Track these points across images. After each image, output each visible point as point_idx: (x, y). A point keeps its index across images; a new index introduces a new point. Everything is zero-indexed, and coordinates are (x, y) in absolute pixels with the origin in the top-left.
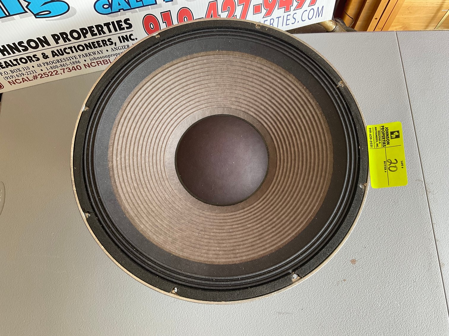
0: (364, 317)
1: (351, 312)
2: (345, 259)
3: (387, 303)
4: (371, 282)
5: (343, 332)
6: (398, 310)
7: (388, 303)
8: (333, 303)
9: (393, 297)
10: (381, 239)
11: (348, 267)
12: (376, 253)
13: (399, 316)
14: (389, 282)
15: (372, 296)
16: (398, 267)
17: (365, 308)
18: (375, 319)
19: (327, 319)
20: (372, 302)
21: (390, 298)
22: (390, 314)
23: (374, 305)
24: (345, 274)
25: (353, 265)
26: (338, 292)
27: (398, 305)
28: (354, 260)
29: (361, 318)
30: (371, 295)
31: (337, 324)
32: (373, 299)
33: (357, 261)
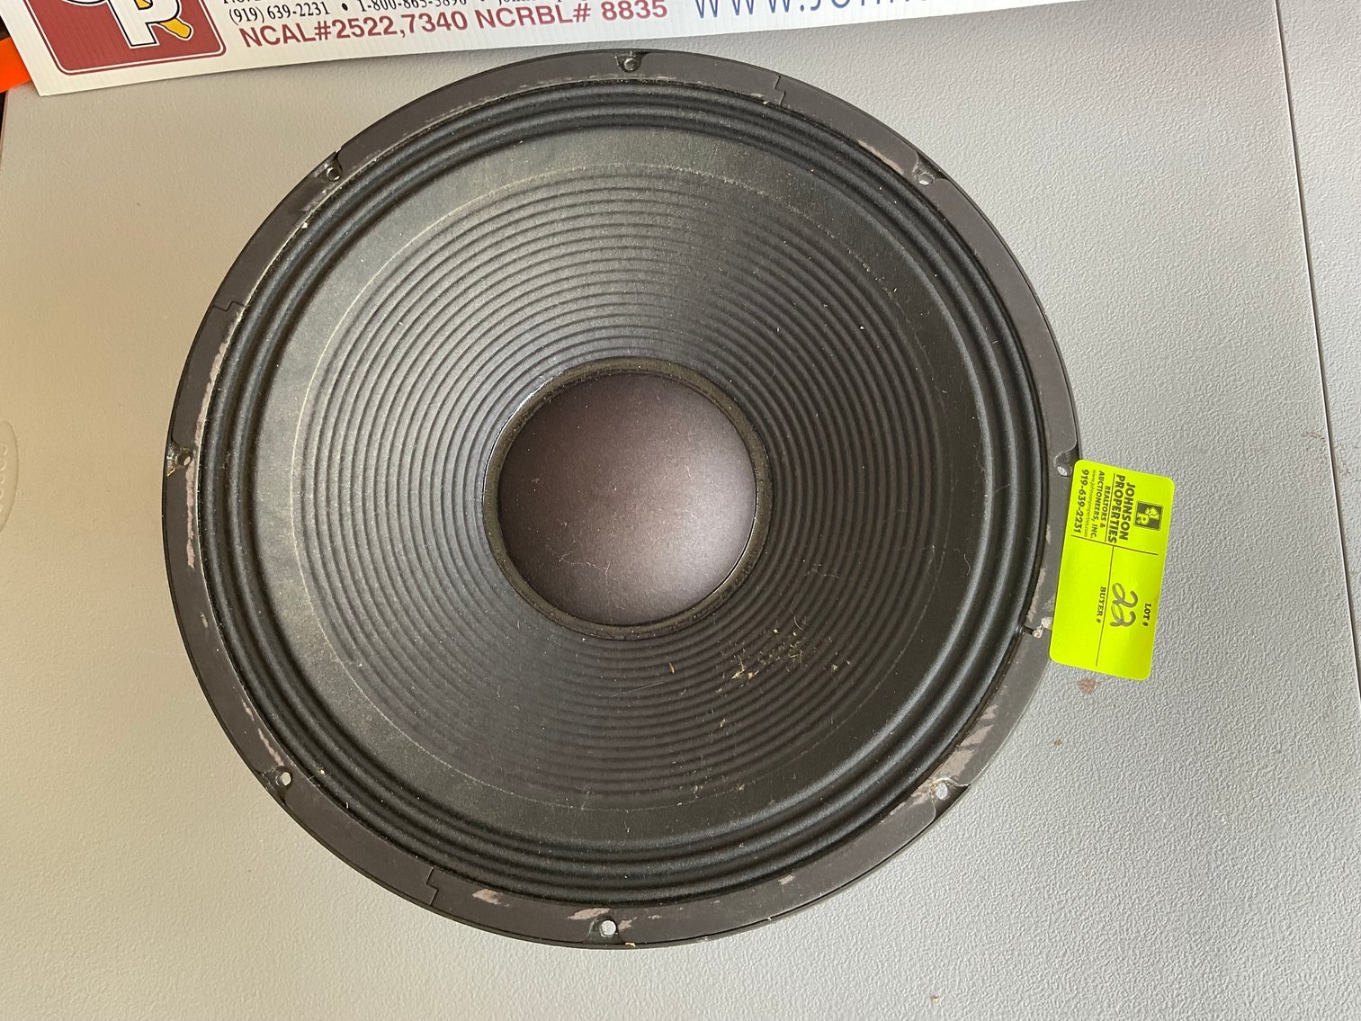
0: (1112, 854)
1: (1073, 839)
2: (1060, 678)
3: (1188, 815)
4: (1141, 748)
5: (1046, 896)
6: (1222, 836)
7: (1191, 815)
8: (1018, 809)
9: (1207, 795)
10: (1179, 619)
11: (1071, 703)
12: (1161, 661)
13: (1223, 855)
14: (1198, 750)
15: (1141, 790)
16: (1229, 706)
17: (1118, 826)
18: (1148, 862)
19: (996, 855)
20: (1141, 808)
21: (1197, 799)
22: (1194, 848)
23: (1147, 819)
24: (1058, 723)
25: (1086, 697)
26: (1034, 777)
27: (1223, 820)
28: (1089, 681)
29: (1103, 857)
30: (1137, 789)
31: (1028, 873)
32: (1145, 800)
33: (1099, 683)
